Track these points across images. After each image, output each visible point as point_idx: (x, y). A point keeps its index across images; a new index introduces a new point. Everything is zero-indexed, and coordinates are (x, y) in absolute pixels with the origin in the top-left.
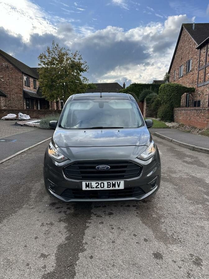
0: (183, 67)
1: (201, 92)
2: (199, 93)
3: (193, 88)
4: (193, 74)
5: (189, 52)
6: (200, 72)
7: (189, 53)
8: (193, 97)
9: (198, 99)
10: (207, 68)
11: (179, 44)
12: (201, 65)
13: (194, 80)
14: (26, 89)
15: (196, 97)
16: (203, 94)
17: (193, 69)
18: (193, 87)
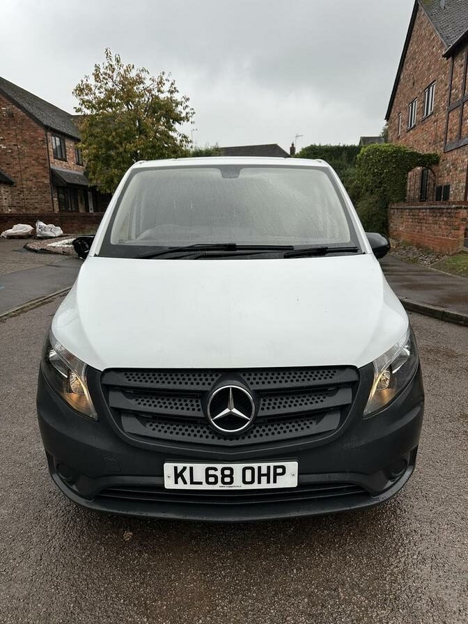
0: (416, 104)
1: (452, 165)
2: (448, 165)
3: (435, 155)
4: (437, 121)
5: (429, 66)
6: (450, 114)
7: (429, 68)
8: (435, 176)
9: (445, 181)
10: (465, 106)
11: (410, 45)
12: (453, 97)
13: (439, 133)
14: (57, 166)
15: (441, 176)
16: (456, 169)
17: (437, 109)
18: (435, 152)
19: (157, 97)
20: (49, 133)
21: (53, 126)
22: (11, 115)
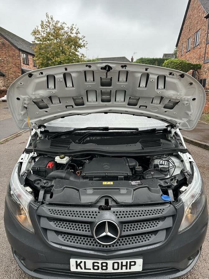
0: (191, 40)
1: (208, 69)
2: (205, 70)
4: (200, 48)
5: (197, 22)
6: (207, 46)
8: (199, 74)
9: (204, 77)
11: (188, 12)
13: (201, 54)
14: (25, 67)
15: (202, 75)
17: (201, 42)
18: (199, 63)
19: (70, 36)
20: (21, 52)
21: (23, 49)
22: (3, 44)
